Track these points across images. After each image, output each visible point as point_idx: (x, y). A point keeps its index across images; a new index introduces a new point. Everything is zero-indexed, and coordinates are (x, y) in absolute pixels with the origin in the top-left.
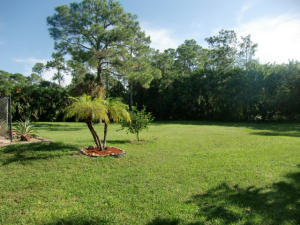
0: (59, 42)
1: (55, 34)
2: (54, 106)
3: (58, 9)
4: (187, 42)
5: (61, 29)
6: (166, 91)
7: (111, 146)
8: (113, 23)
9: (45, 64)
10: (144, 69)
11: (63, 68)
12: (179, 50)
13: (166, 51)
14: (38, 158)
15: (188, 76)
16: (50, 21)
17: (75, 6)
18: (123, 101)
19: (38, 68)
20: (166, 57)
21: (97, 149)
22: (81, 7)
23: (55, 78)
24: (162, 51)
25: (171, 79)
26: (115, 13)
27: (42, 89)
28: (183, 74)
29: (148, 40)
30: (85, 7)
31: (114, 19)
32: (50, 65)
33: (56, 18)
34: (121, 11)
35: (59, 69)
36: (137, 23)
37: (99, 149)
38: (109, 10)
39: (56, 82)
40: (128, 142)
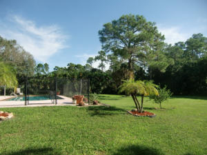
0: (104, 44)
1: (103, 40)
2: (100, 84)
3: (105, 26)
4: (195, 36)
5: (106, 37)
6: (177, 73)
7: (145, 111)
8: (139, 30)
9: (94, 58)
10: (161, 59)
11: (105, 60)
12: (187, 43)
13: (176, 44)
14: (107, 114)
15: (196, 61)
16: (100, 33)
17: (115, 22)
18: (154, 83)
19: (90, 60)
20: (177, 49)
21: (138, 111)
22: (118, 22)
23: (99, 67)
24: (173, 45)
25: (181, 64)
26: (140, 23)
27: (94, 74)
28: (192, 61)
29: (163, 38)
30: (121, 22)
31: (140, 27)
32: (97, 58)
33: (104, 31)
34: (144, 21)
35: (102, 61)
36: (155, 28)
37: (139, 112)
38: (137, 22)
39: (101, 68)
40: (154, 109)
